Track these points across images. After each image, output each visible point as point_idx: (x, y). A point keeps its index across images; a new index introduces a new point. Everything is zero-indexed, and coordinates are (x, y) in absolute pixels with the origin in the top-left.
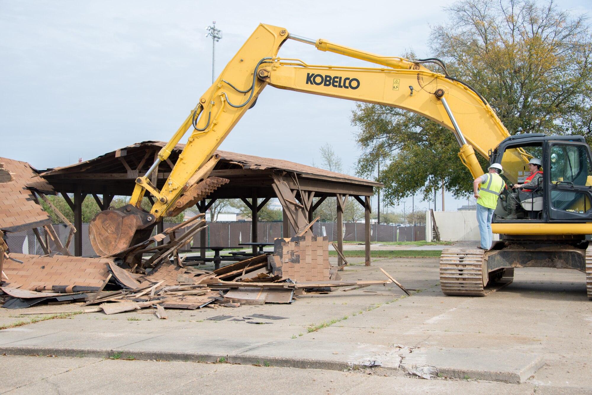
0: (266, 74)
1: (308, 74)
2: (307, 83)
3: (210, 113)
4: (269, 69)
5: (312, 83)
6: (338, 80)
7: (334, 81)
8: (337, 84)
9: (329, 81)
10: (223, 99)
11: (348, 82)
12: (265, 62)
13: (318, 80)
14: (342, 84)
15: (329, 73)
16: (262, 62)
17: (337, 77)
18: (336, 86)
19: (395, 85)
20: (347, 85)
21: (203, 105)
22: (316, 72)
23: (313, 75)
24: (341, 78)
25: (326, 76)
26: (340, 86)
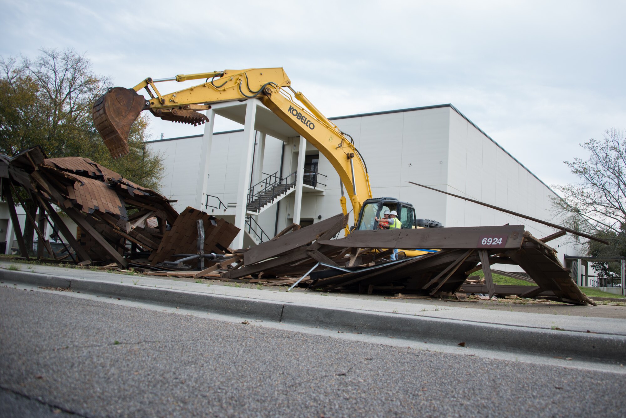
0: (270, 92)
1: (291, 106)
2: (289, 111)
3: (226, 82)
4: (272, 90)
5: (291, 113)
6: (304, 119)
7: (302, 119)
8: (303, 121)
9: (300, 117)
10: (238, 82)
11: (309, 123)
12: (271, 85)
13: (295, 113)
14: (306, 123)
15: (301, 112)
16: (269, 84)
17: (305, 117)
18: (302, 122)
19: (331, 139)
20: (308, 124)
21: (224, 74)
22: (295, 108)
23: (293, 108)
24: (306, 119)
25: (300, 113)
26: (304, 123)
